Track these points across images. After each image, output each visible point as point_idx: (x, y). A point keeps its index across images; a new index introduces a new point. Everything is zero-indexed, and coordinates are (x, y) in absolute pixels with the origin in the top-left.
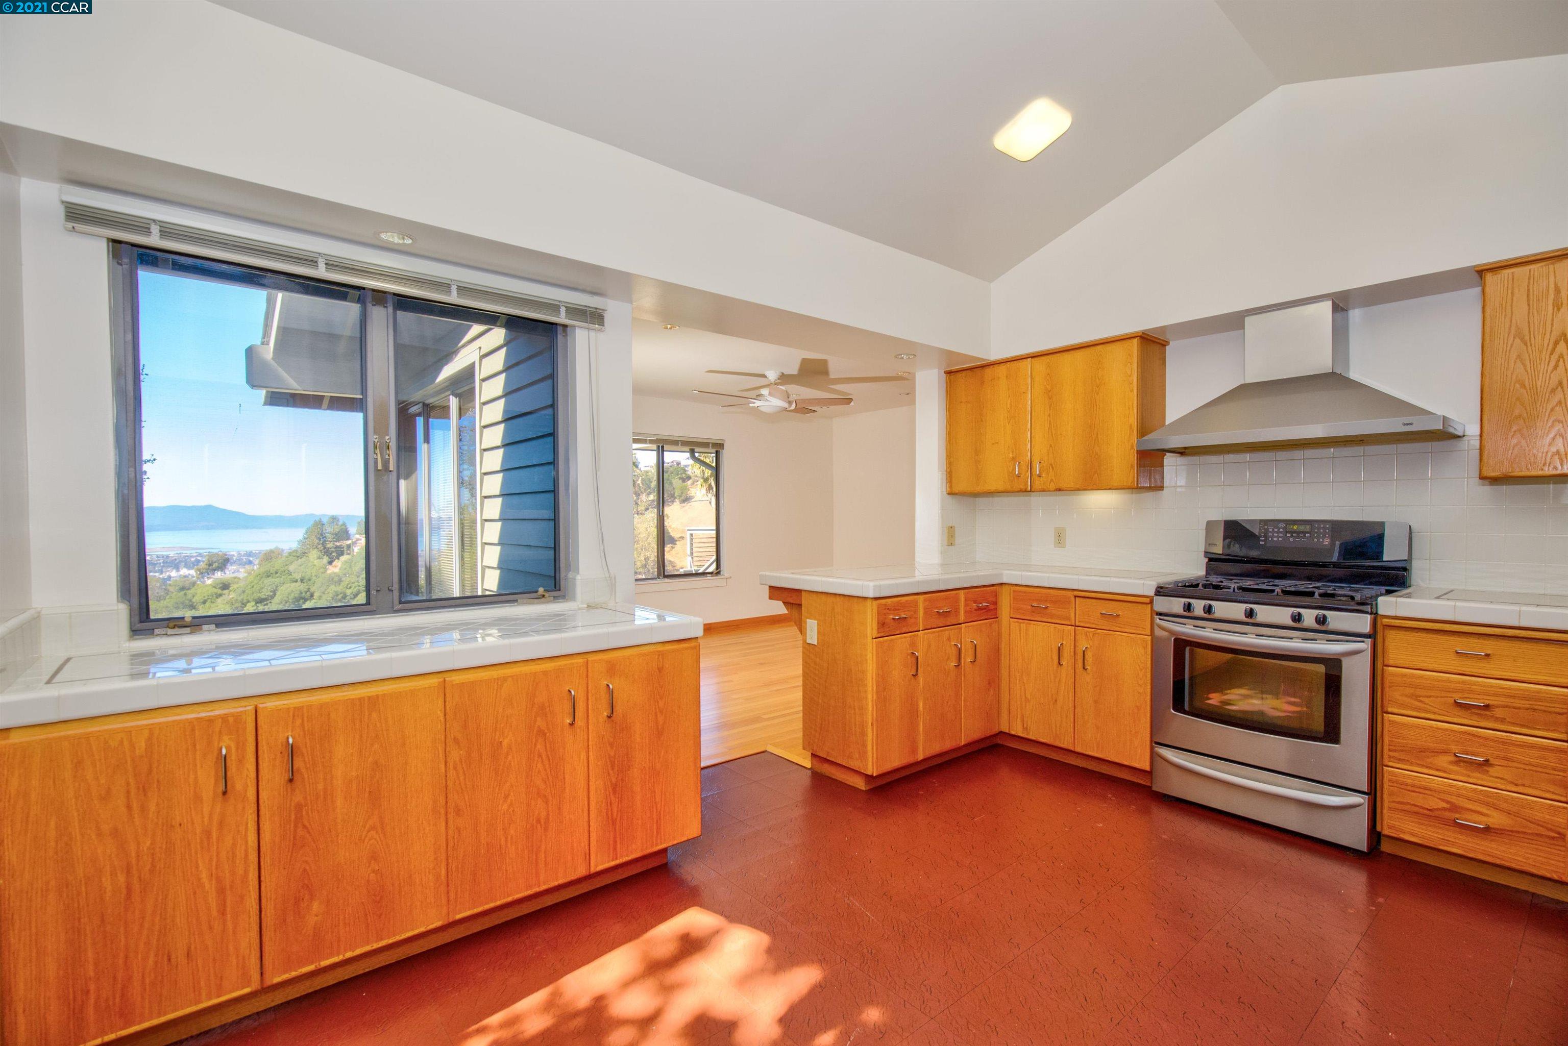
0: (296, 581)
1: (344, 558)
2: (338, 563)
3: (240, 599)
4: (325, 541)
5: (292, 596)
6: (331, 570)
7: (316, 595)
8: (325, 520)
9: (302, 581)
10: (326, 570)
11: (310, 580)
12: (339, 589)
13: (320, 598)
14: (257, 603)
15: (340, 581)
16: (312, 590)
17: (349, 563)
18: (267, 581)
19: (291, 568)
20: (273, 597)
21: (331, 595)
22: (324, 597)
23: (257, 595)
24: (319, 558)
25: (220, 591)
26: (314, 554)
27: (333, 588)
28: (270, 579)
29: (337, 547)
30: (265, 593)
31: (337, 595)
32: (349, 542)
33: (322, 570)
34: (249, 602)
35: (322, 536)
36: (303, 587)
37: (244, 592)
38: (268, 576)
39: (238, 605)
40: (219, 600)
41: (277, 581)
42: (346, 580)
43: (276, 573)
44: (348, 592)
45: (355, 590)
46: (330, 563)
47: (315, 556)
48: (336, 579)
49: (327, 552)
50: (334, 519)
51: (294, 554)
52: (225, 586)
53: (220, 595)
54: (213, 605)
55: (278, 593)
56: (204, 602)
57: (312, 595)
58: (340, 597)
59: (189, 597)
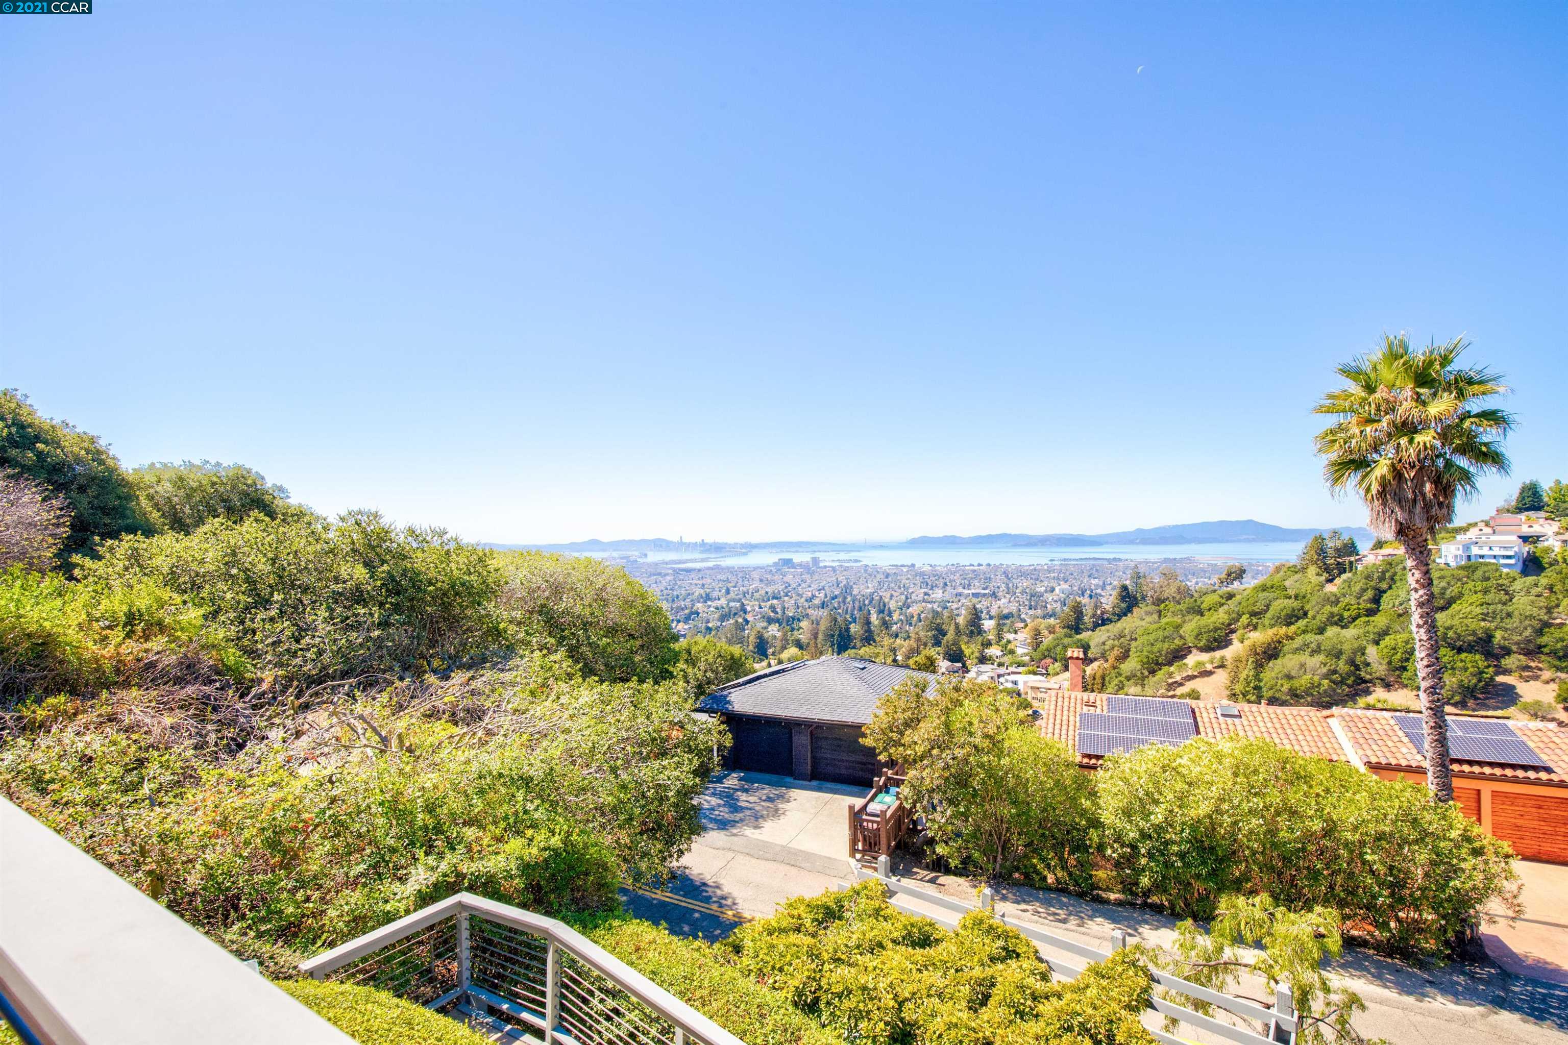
0: (1290, 598)
1: (1344, 576)
2: (1338, 581)
3: (1236, 610)
4: (1325, 557)
5: (1283, 614)
6: (1330, 588)
7: (1310, 614)
8: (1326, 536)
9: (1296, 597)
10: (1322, 586)
11: (1304, 597)
12: (1335, 610)
13: (1314, 618)
14: (1251, 616)
15: (1337, 602)
16: (1307, 608)
17: (1349, 582)
18: (1262, 595)
19: (1287, 583)
20: (1266, 611)
21: (1326, 616)
22: (1319, 617)
23: (1251, 608)
24: (1318, 574)
25: (1224, 601)
26: (1312, 570)
27: (1328, 608)
28: (1266, 594)
29: (1339, 563)
30: (1260, 606)
31: (1333, 617)
32: (1352, 559)
33: (1318, 588)
34: (1244, 614)
35: (1321, 551)
36: (1296, 604)
37: (1240, 603)
38: (1264, 590)
39: (1234, 615)
40: (1221, 610)
41: (1271, 595)
42: (1344, 601)
43: (1272, 588)
44: (1346, 614)
45: (1354, 613)
46: (1330, 581)
47: (1314, 573)
48: (1333, 599)
49: (1327, 569)
50: (1335, 533)
51: (1293, 569)
52: (1230, 596)
53: (1222, 605)
54: (1215, 613)
55: (1271, 608)
56: (1210, 610)
57: (1305, 614)
58: (1336, 619)
59: (1199, 603)
